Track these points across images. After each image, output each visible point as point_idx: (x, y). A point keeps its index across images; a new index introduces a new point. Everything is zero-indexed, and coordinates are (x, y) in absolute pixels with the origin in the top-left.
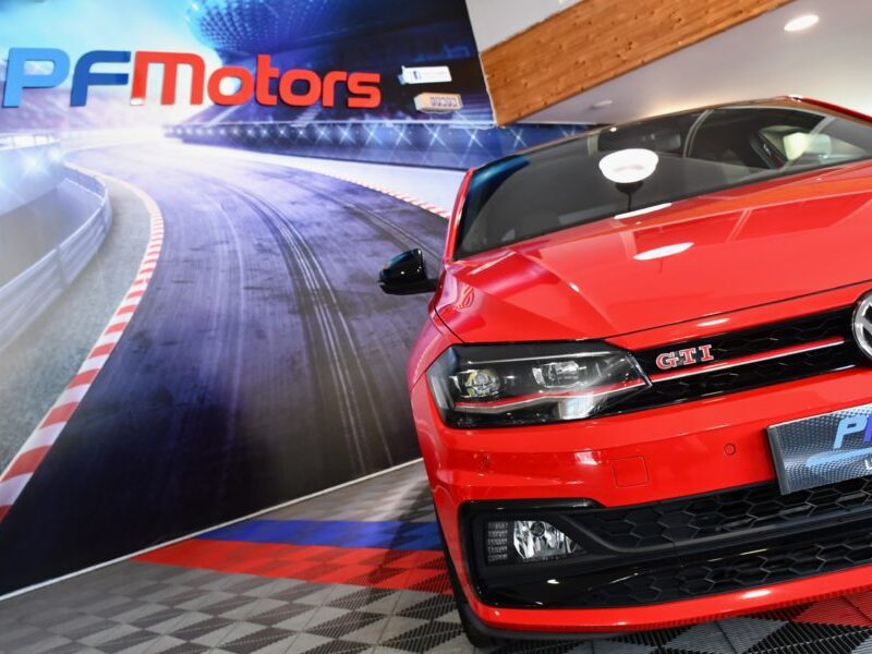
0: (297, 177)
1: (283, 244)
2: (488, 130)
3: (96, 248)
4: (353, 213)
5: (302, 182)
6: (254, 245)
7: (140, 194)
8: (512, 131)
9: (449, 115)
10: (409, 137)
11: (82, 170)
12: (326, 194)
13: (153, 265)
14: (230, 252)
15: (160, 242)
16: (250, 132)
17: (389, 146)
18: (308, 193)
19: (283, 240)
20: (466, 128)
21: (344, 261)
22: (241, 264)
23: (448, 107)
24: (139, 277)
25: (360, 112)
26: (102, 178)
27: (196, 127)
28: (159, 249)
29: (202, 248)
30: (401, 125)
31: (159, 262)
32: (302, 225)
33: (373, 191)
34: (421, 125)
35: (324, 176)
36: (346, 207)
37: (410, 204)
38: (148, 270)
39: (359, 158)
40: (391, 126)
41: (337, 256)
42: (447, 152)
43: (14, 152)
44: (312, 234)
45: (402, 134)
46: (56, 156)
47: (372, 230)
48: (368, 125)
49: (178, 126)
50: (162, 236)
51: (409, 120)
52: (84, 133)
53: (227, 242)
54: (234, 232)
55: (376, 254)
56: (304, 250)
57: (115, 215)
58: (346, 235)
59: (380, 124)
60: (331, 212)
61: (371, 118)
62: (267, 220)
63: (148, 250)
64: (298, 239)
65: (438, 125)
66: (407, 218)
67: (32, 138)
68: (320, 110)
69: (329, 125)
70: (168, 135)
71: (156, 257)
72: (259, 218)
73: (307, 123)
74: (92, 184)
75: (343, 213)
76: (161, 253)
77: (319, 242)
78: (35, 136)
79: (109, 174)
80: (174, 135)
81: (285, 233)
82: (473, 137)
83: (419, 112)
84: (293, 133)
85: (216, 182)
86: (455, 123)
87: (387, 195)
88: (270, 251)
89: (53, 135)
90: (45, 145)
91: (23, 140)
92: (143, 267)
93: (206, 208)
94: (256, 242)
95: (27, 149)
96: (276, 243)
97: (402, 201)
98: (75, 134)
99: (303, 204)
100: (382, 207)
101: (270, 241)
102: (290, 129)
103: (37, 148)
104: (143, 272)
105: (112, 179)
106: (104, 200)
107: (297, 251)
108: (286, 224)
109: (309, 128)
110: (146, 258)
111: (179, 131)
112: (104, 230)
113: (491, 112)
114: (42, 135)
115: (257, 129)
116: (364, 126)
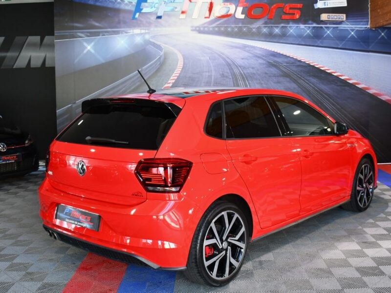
0: (247, 49)
1: (234, 75)
2: (363, 30)
3: (155, 71)
4: (271, 65)
5: (249, 50)
6: (220, 74)
7: (176, 51)
8: (380, 31)
9: (341, 23)
10: (312, 33)
11: (156, 42)
12: (260, 56)
13: (176, 78)
14: (209, 76)
15: (181, 70)
16: (229, 29)
17: (300, 36)
18: (251, 55)
19: (234, 73)
20: (348, 28)
21: (262, 84)
22: (212, 81)
23: (337, 20)
24: (169, 82)
25: (287, 21)
26: (163, 45)
27: (205, 27)
28: (179, 72)
29: (197, 73)
30: (309, 27)
31: (178, 77)
32: (244, 68)
33: (285, 56)
34: (321, 27)
35: (261, 48)
36: (268, 62)
37: (304, 62)
38: (173, 79)
39: (281, 41)
40: (303, 27)
41: (259, 81)
42: (334, 40)
43: (133, 35)
44: (249, 72)
45: (308, 31)
46: (147, 37)
47: (279, 72)
48: (290, 27)
49: (197, 27)
50: (181, 68)
51: (315, 25)
52: (159, 29)
53: (209, 72)
54: (213, 68)
55: (279, 82)
56: (243, 78)
57: (165, 58)
58: (266, 73)
59: (298, 27)
60: (261, 64)
61: (293, 24)
62: (229, 65)
63: (175, 72)
64: (241, 73)
65: (331, 27)
66: (300, 69)
67: (139, 31)
68: (266, 20)
69: (269, 27)
70: (192, 30)
71: (178, 75)
72: (225, 64)
73: (258, 26)
74: (159, 47)
75: (266, 64)
76: (180, 74)
77: (251, 75)
78: (141, 29)
79: (166, 44)
80: (195, 30)
81: (236, 71)
82: (352, 33)
83: (322, 21)
84: (250, 30)
85: (209, 48)
86: (342, 26)
87: (292, 58)
88: (227, 77)
89: (148, 30)
90: (143, 33)
91: (137, 31)
92: (172, 78)
93: (202, 58)
94: (221, 73)
95: (138, 34)
96: (230, 74)
97: (300, 61)
98: (156, 29)
99: (248, 59)
100: (287, 63)
101: (227, 73)
102: (249, 28)
103: (141, 34)
104: (172, 80)
105: (167, 46)
106: (162, 53)
107: (239, 78)
108: (237, 67)
109: (259, 28)
110: (174, 75)
111: (198, 29)
112: (159, 64)
113: (368, 22)
114: (143, 29)
115: (233, 28)
116: (288, 27)
